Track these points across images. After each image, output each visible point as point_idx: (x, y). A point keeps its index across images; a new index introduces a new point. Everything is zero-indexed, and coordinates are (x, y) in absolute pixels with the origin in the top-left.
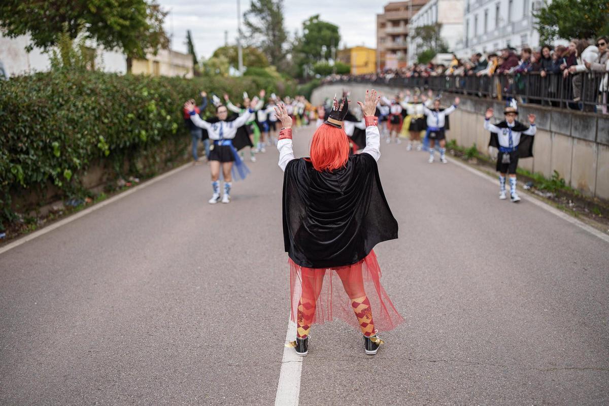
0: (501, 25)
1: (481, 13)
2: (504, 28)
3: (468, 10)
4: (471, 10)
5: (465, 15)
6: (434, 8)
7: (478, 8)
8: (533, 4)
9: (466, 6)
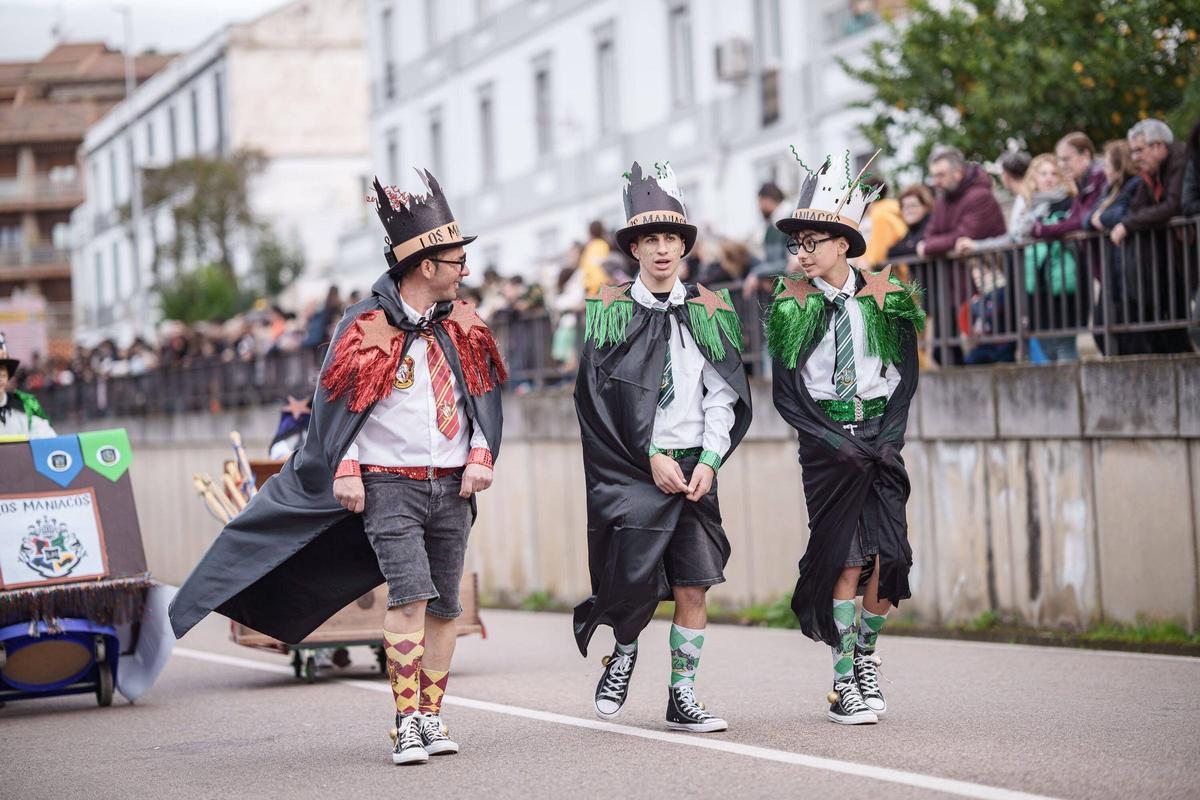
0: (566, 146)
1: (459, 102)
2: (584, 158)
3: (389, 87)
4: (403, 85)
5: (374, 113)
6: (205, 86)
7: (441, 80)
8: (718, 53)
9: (379, 73)
